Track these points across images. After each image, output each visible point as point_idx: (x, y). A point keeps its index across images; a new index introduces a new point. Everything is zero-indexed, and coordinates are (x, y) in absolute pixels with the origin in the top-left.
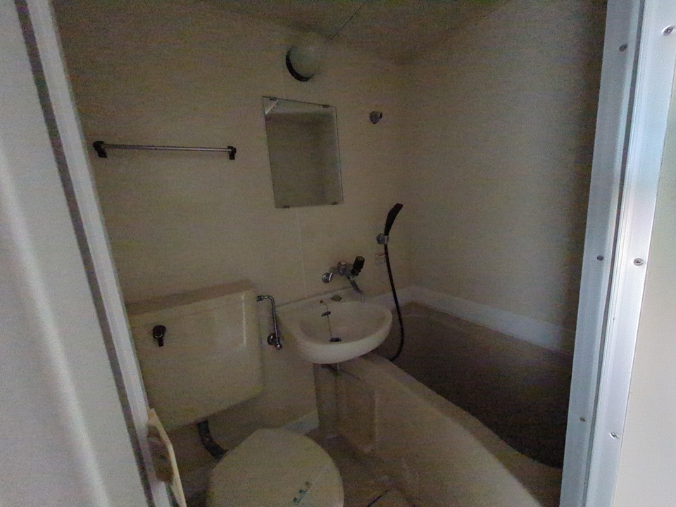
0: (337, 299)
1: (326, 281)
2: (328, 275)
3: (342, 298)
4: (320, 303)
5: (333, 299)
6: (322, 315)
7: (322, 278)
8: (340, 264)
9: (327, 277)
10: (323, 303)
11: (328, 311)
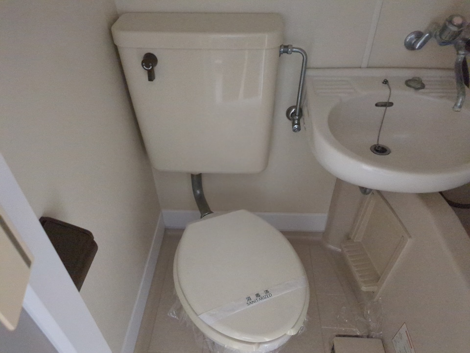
0: (416, 84)
1: (410, 46)
2: (419, 35)
3: (426, 87)
4: (383, 83)
5: (408, 83)
6: (377, 105)
7: (406, 40)
8: (450, 22)
9: (415, 40)
10: (388, 84)
11: (390, 101)
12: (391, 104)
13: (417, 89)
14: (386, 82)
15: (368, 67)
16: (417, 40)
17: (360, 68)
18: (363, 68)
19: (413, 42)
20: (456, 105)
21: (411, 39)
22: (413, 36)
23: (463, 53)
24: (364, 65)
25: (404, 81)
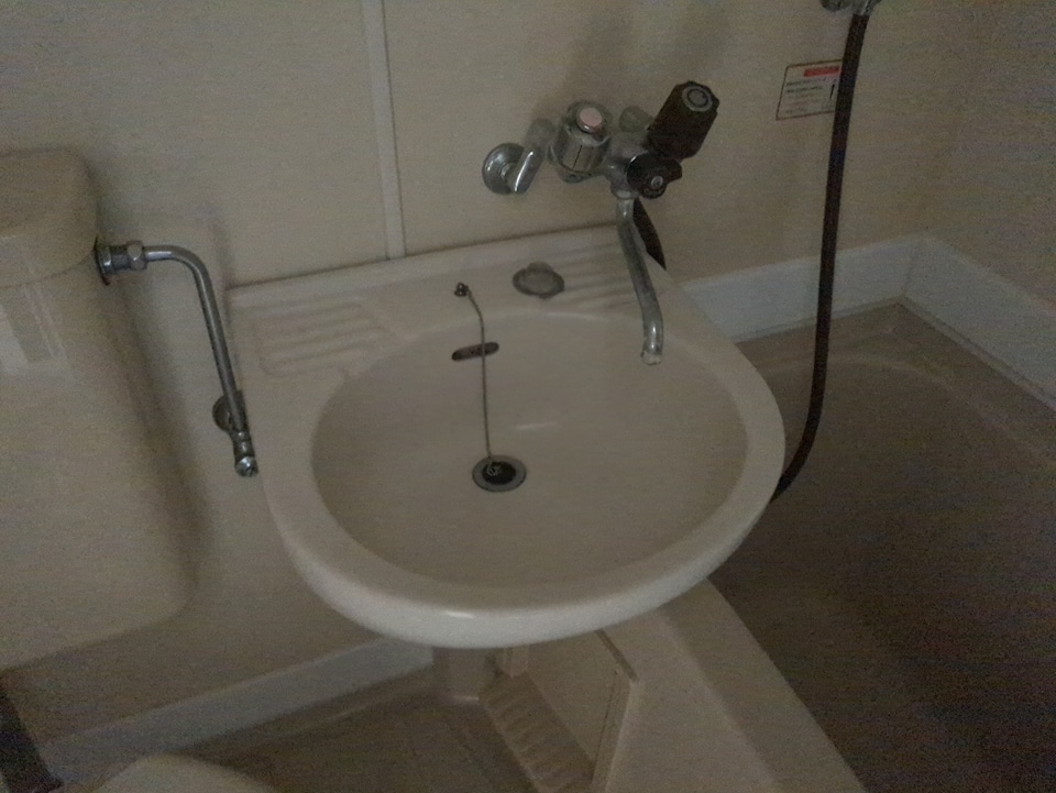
0: (539, 282)
1: (499, 184)
2: (514, 154)
3: (567, 283)
4: (457, 293)
5: (522, 283)
6: (457, 356)
7: (484, 170)
8: (574, 123)
9: (507, 167)
10: (470, 296)
11: (487, 341)
12: (491, 348)
13: (545, 296)
14: (462, 291)
15: (407, 255)
16: (512, 168)
17: (388, 259)
18: (394, 258)
19: (503, 173)
20: (646, 347)
21: (497, 167)
22: (500, 158)
23: (628, 194)
24: (395, 247)
25: (510, 278)
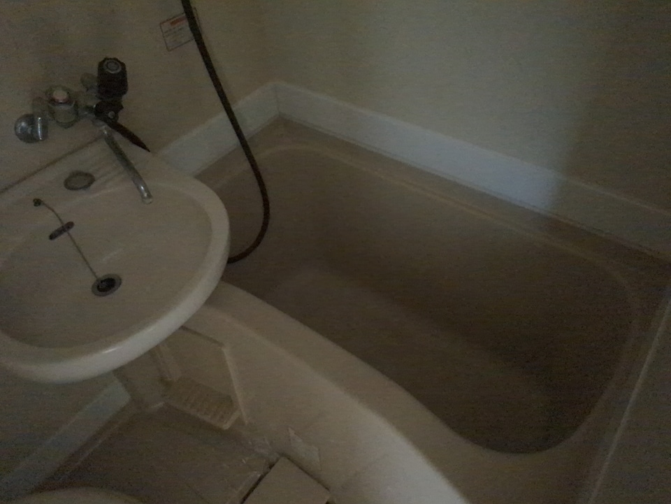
0: (80, 181)
1: (29, 138)
2: (31, 120)
3: (96, 176)
4: (35, 205)
5: (70, 185)
6: (52, 237)
7: (17, 134)
9: (30, 128)
10: (44, 204)
11: (65, 223)
12: (70, 225)
13: (86, 187)
14: (38, 202)
16: (33, 128)
19: (29, 132)
21: (24, 129)
23: (102, 123)
25: (62, 185)
